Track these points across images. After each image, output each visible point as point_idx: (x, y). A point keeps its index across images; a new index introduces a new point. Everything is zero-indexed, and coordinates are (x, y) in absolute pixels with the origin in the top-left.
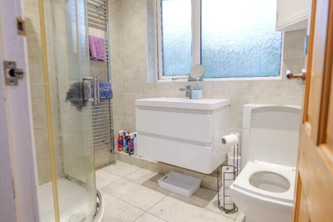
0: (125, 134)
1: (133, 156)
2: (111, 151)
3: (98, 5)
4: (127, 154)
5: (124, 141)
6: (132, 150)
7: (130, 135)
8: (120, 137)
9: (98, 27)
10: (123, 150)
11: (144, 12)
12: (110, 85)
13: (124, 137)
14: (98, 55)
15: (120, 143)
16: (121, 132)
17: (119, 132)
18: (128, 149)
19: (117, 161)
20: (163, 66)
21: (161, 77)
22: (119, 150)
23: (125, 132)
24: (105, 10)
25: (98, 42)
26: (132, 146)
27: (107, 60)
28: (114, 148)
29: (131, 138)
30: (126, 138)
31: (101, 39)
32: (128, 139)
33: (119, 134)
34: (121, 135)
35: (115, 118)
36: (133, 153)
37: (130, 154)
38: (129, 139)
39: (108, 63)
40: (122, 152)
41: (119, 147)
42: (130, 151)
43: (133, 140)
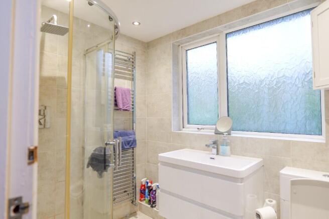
0: (147, 183)
1: (154, 209)
2: (132, 202)
3: (126, 58)
4: (149, 206)
5: (147, 191)
6: (154, 202)
7: (153, 185)
8: (142, 186)
9: (125, 78)
10: (145, 200)
11: (170, 63)
12: (134, 134)
13: (146, 186)
14: (124, 106)
15: (142, 193)
16: (144, 180)
17: (142, 180)
18: (150, 200)
19: (139, 212)
20: (188, 114)
21: (186, 125)
22: (140, 200)
23: (148, 181)
24: (133, 62)
25: (125, 93)
26: (155, 198)
27: (133, 108)
28: (136, 199)
29: (154, 189)
30: (149, 187)
31: (128, 90)
32: (150, 190)
33: (142, 182)
34: (143, 184)
35: (138, 165)
36: (155, 206)
37: (152, 207)
38: (152, 189)
39: (133, 111)
40: (144, 203)
41: (141, 197)
42: (153, 202)
43: (155, 191)
